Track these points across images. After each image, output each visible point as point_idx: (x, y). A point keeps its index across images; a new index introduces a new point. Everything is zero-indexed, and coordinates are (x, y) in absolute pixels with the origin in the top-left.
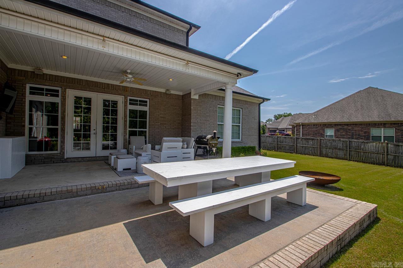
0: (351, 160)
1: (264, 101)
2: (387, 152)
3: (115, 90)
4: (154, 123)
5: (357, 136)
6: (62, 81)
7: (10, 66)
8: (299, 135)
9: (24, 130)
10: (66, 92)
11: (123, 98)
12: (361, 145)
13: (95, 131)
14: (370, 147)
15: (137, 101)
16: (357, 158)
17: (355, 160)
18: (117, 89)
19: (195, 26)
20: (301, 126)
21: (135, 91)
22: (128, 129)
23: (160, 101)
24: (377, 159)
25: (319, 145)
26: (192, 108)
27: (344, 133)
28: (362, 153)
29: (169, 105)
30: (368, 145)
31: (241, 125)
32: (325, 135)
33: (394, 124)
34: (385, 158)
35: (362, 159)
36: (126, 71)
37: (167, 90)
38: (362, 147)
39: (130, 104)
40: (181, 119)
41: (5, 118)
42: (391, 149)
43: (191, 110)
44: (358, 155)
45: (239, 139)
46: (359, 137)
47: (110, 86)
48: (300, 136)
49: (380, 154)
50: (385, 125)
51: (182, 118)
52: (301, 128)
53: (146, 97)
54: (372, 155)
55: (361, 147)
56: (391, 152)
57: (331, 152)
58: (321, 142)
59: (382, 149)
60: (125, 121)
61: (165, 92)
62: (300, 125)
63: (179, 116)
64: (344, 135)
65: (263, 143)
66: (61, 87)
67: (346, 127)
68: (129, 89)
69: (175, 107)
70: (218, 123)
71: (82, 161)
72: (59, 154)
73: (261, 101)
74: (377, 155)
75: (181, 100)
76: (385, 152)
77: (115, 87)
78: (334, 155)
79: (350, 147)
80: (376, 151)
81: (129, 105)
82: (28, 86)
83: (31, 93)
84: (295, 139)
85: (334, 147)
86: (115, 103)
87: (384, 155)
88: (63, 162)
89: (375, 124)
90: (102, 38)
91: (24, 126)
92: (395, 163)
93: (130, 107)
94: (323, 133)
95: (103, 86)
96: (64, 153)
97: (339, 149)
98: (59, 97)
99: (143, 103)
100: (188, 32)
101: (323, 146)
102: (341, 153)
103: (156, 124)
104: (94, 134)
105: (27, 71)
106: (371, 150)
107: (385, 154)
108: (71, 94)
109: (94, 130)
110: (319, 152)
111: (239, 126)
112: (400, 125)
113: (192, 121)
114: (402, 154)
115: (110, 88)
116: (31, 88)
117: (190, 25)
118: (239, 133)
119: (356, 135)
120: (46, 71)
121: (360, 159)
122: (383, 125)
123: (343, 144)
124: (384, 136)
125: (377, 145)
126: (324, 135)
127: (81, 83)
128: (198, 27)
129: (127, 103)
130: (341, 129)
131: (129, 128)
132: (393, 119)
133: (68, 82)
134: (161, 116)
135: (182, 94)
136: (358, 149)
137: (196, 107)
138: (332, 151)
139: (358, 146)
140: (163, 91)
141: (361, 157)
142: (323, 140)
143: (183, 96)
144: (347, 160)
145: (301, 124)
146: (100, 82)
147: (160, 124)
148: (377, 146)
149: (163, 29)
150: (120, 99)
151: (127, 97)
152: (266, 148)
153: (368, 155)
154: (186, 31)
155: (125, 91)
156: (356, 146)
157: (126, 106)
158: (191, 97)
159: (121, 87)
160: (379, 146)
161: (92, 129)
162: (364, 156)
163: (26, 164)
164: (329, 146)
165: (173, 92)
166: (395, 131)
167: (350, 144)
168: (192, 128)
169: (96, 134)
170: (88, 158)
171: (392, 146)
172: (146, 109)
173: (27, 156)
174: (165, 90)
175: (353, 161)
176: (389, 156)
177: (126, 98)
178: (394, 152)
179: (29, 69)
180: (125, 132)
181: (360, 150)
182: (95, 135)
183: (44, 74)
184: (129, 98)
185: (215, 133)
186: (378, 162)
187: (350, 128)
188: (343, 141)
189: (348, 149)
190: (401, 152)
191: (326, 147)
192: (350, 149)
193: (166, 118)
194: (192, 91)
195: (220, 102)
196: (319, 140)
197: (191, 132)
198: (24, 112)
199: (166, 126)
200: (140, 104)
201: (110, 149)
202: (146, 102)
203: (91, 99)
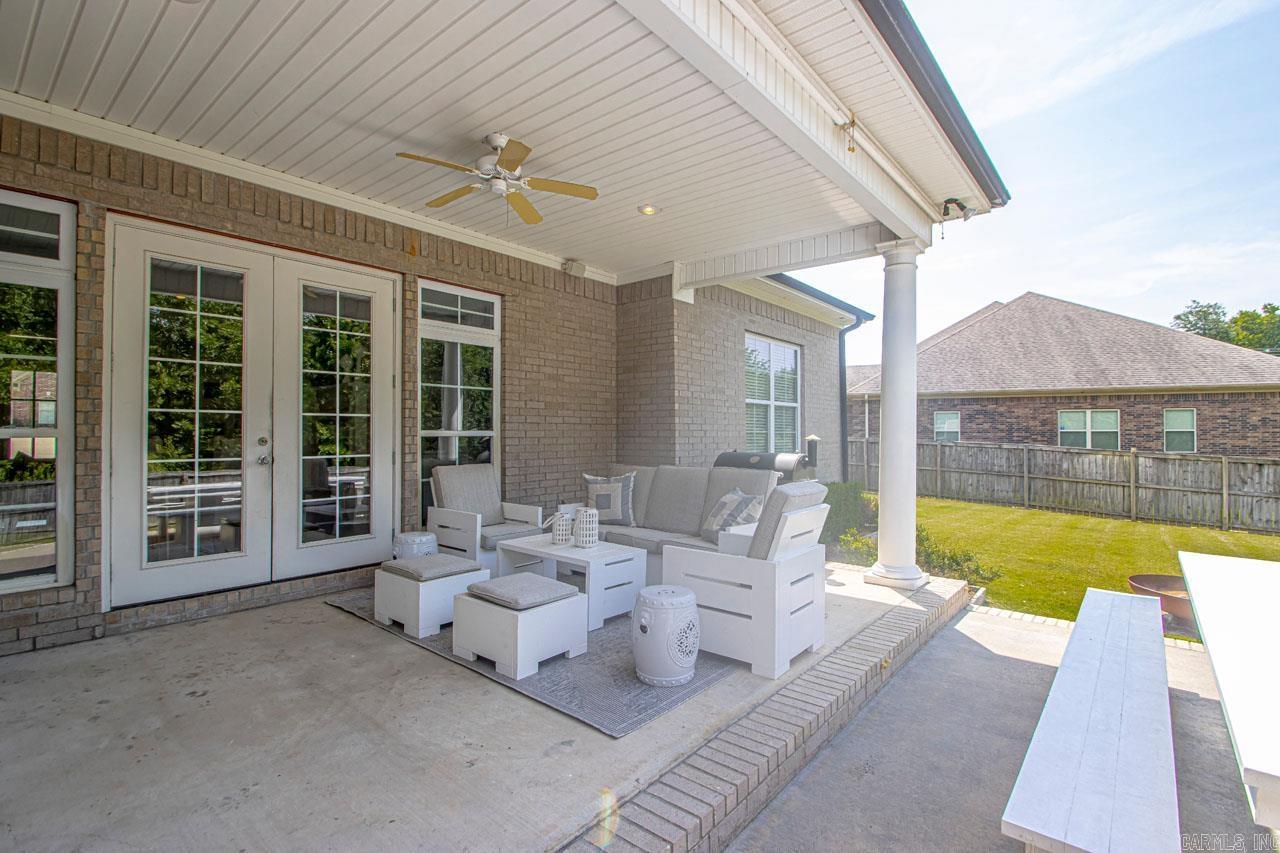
0: (1034, 507)
2: (1137, 481)
3: (363, 245)
4: (522, 404)
5: (1024, 434)
6: (85, 167)
8: (860, 433)
10: (102, 230)
11: (394, 282)
12: (1061, 460)
13: (264, 451)
14: (1086, 466)
15: (452, 299)
16: (1051, 499)
17: (1045, 504)
18: (370, 238)
20: (867, 405)
21: (448, 254)
22: (420, 432)
23: (541, 304)
24: (1109, 500)
25: (939, 464)
26: (676, 340)
27: (986, 426)
28: (1065, 485)
29: (573, 325)
30: (1080, 461)
31: (799, 406)
32: (936, 430)
33: (1119, 397)
34: (1130, 495)
35: (1067, 503)
36: (487, 140)
37: (569, 260)
38: (1065, 466)
39: (428, 313)
40: (614, 383)
42: (1146, 472)
43: (671, 350)
44: (1055, 490)
46: (1028, 434)
47: (339, 219)
48: (863, 436)
49: (1117, 486)
50: (1095, 402)
51: (617, 380)
52: (867, 411)
53: (490, 286)
54: (1095, 489)
55: (1060, 466)
56: (1146, 480)
57: (975, 485)
58: (943, 453)
59: (1121, 471)
60: (409, 396)
61: (558, 267)
62: (863, 402)
63: (606, 373)
64: (986, 431)
66: (76, 203)
67: (991, 407)
68: (424, 242)
69: (594, 336)
70: (748, 401)
71: (204, 613)
72: (72, 592)
74: (1108, 488)
75: (613, 307)
76: (1129, 482)
77: (361, 225)
78: (984, 492)
79: (1029, 466)
80: (1105, 476)
81: (423, 317)
84: (865, 446)
85: (984, 468)
86: (359, 306)
87: (1126, 489)
88: (94, 638)
89: (1070, 398)
92: (1158, 510)
93: (429, 330)
94: (929, 426)
95: (307, 213)
96: (96, 582)
97: (1000, 474)
98: (56, 257)
99: (478, 313)
101: (948, 467)
102: (1004, 487)
103: (529, 404)
104: (262, 462)
106: (1090, 474)
107: (1129, 487)
109: (262, 441)
110: (939, 484)
112: (1132, 400)
113: (677, 393)
114: (1175, 483)
115: (340, 230)
119: (1018, 430)
121: (1060, 503)
122: (1089, 401)
123: (1008, 458)
124: (1092, 433)
125: (1106, 459)
126: (932, 432)
127: (191, 190)
129: (413, 311)
130: (978, 412)
131: (423, 429)
132: (1116, 385)
133: (116, 174)
134: (548, 370)
135: (615, 284)
136: (1054, 474)
138: (978, 481)
139: (1053, 465)
140: (553, 261)
141: (1062, 495)
142: (950, 446)
143: (619, 290)
144: (1023, 505)
145: (866, 397)
146: (290, 195)
147: (543, 405)
148: (1108, 461)
150: (380, 288)
151: (415, 282)
153: (1083, 490)
155: (408, 249)
156: (1047, 465)
157: (407, 322)
158: (671, 294)
159: (389, 231)
160: (1112, 463)
161: (249, 436)
162: (1072, 494)
164: (968, 466)
165: (591, 273)
166: (1121, 417)
167: (1029, 459)
168: (677, 421)
169: (268, 462)
170: (232, 597)
171: (1149, 462)
172: (490, 338)
174: (560, 260)
175: (1040, 508)
176: (1140, 490)
177: (407, 287)
178: (1155, 480)
180: (407, 448)
181: (1061, 476)
182: (264, 470)
184: (422, 284)
185: (812, 445)
186: (1110, 508)
187: (1002, 409)
188: (1009, 450)
189: (1026, 474)
190: (1173, 478)
191: (961, 471)
192: (1029, 472)
193: (566, 379)
194: (676, 268)
195: (750, 321)
196: (939, 447)
197: (673, 437)
199: (566, 413)
200: (464, 316)
201: (340, 536)
202: (488, 307)
203: (241, 277)
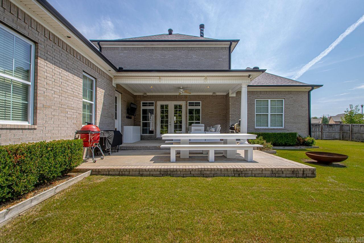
1: (312, 89)
3: (180, 99)
6: (155, 98)
7: (135, 94)
9: (140, 123)
10: (157, 103)
13: (170, 123)
15: (193, 103)
19: (234, 41)
21: (192, 97)
22: (188, 121)
23: (209, 101)
26: (230, 104)
29: (215, 103)
31: (283, 114)
37: (214, 93)
39: (189, 105)
41: (133, 118)
43: (229, 106)
45: (282, 126)
51: (226, 112)
53: (199, 100)
60: (186, 116)
61: (212, 94)
63: (223, 111)
65: (355, 133)
66: (155, 101)
68: (188, 96)
69: (220, 104)
70: (256, 114)
72: (154, 135)
73: (309, 89)
75: (225, 99)
82: (142, 102)
83: (143, 106)
86: (180, 106)
90: (159, 77)
91: (140, 122)
93: (189, 108)
96: (156, 135)
98: (154, 106)
99: (198, 104)
100: (230, 47)
103: (206, 117)
104: (170, 125)
105: (141, 95)
108: (159, 103)
109: (170, 122)
111: (282, 114)
113: (230, 113)
115: (178, 98)
116: (143, 103)
117: (230, 42)
118: (282, 121)
120: (148, 94)
127: (163, 97)
128: (237, 41)
129: (187, 105)
133: (157, 98)
134: (209, 111)
135: (225, 94)
137: (234, 103)
140: (211, 94)
147: (208, 117)
149: (210, 52)
150: (183, 103)
152: (359, 139)
154: (229, 46)
155: (186, 98)
157: (186, 107)
158: (229, 96)
159: (183, 96)
161: (169, 122)
163: (141, 140)
165: (218, 94)
168: (230, 118)
172: (200, 108)
173: (141, 136)
177: (186, 102)
179: (141, 94)
180: (186, 124)
183: (147, 95)
184: (188, 102)
193: (214, 112)
194: (229, 91)
195: (257, 96)
197: (229, 121)
198: (140, 115)
200: (195, 105)
202: (199, 103)
203: (168, 105)
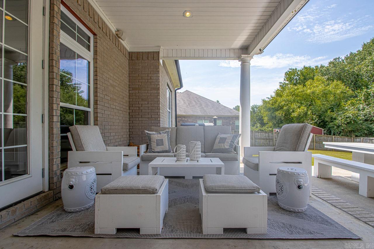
15: (73, 25)
23: (109, 47)
40: (128, 94)
61: (114, 32)
75: (128, 60)
89: (200, 117)
93: (63, 38)
112: (211, 118)
132: (209, 114)
143: (130, 54)
157: (55, 26)
172: (89, 56)
174: (115, 29)
199: (116, 104)
200: (78, 38)
201: (5, 179)
